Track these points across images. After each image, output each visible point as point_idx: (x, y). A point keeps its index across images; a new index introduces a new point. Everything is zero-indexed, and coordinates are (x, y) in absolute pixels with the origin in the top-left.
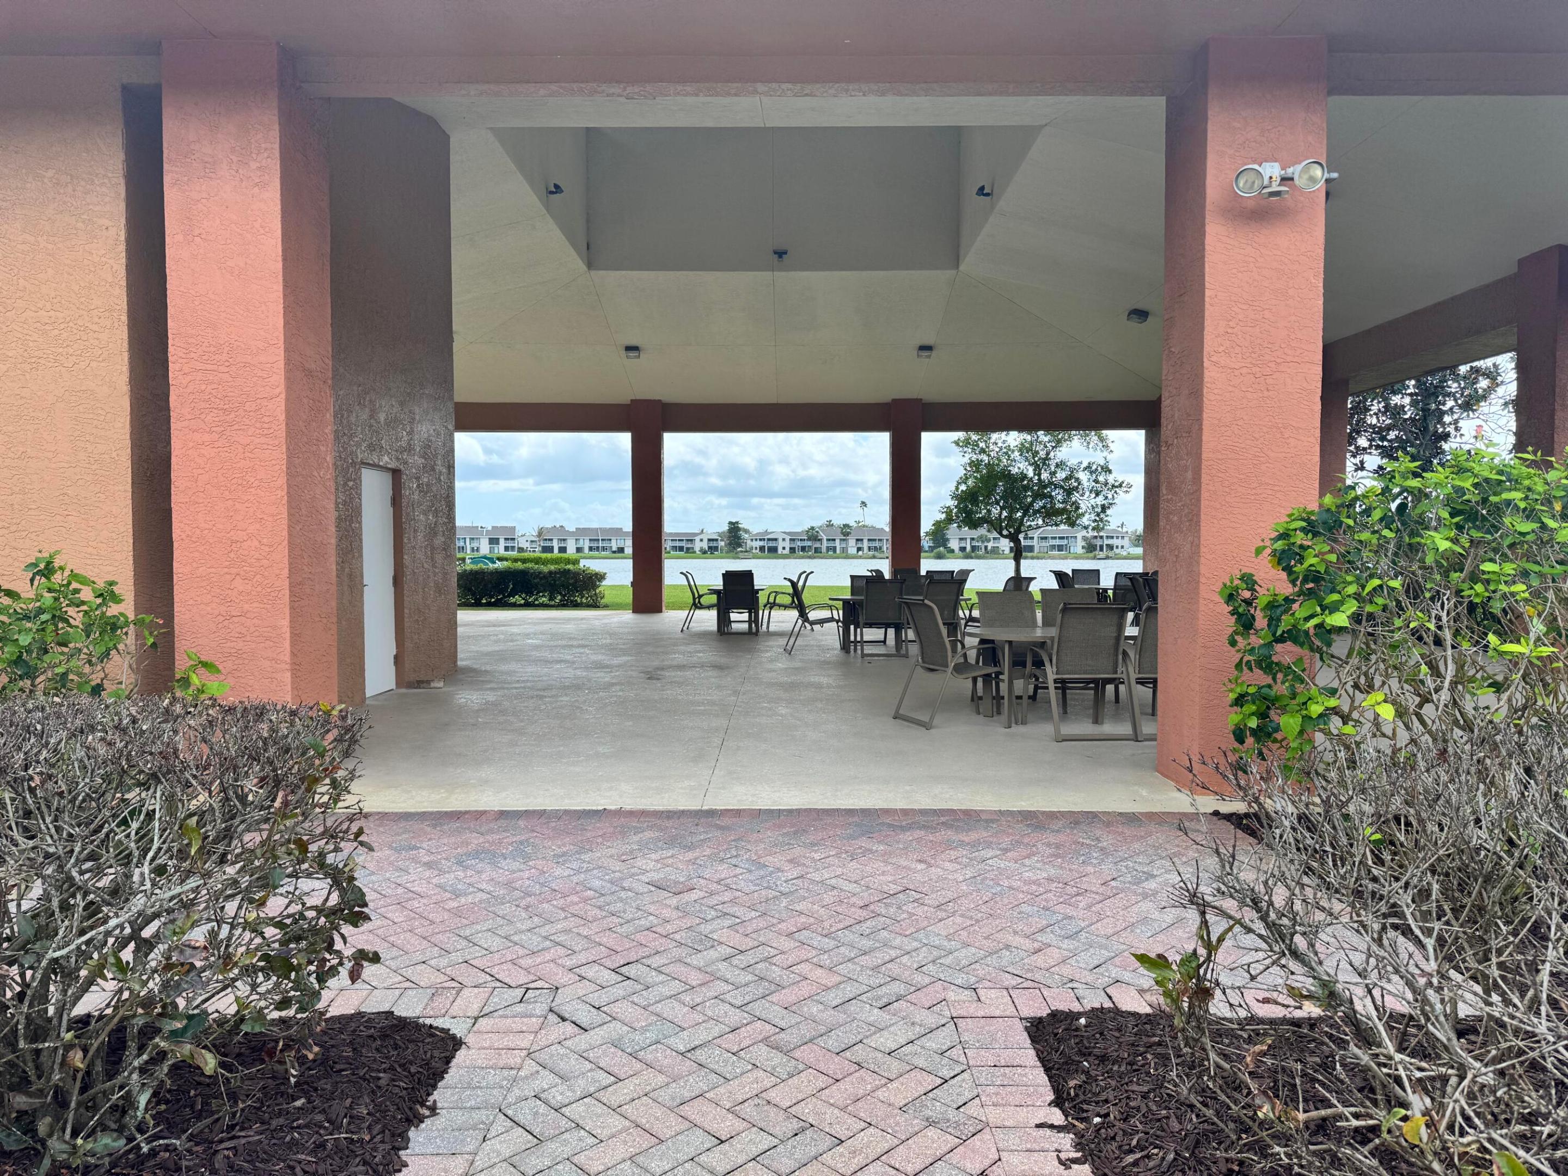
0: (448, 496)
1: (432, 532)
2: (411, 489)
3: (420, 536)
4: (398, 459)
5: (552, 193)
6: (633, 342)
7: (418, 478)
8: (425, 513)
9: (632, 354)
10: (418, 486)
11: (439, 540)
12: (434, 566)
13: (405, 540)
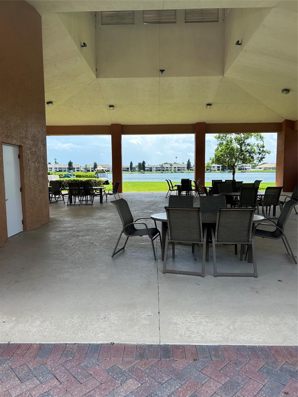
0: (44, 156)
1: (37, 170)
2: (27, 154)
3: (32, 172)
4: (21, 141)
5: (83, 46)
6: (112, 104)
7: (30, 149)
8: (33, 162)
9: (111, 108)
10: (31, 152)
11: (40, 173)
12: (38, 183)
13: (25, 173)
